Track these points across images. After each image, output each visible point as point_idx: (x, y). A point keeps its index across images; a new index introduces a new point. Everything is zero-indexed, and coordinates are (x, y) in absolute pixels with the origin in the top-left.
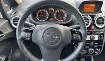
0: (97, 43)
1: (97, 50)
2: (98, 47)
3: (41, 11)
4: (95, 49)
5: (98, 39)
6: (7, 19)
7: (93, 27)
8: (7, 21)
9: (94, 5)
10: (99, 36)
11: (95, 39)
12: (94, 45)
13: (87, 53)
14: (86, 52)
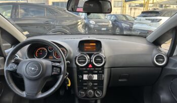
0: (96, 84)
1: (98, 92)
2: (98, 88)
3: (41, 50)
4: (94, 90)
5: (97, 79)
6: (3, 56)
7: (90, 66)
8: (3, 58)
9: (95, 44)
10: (98, 76)
11: (94, 79)
12: (93, 86)
13: (86, 97)
14: (85, 95)
